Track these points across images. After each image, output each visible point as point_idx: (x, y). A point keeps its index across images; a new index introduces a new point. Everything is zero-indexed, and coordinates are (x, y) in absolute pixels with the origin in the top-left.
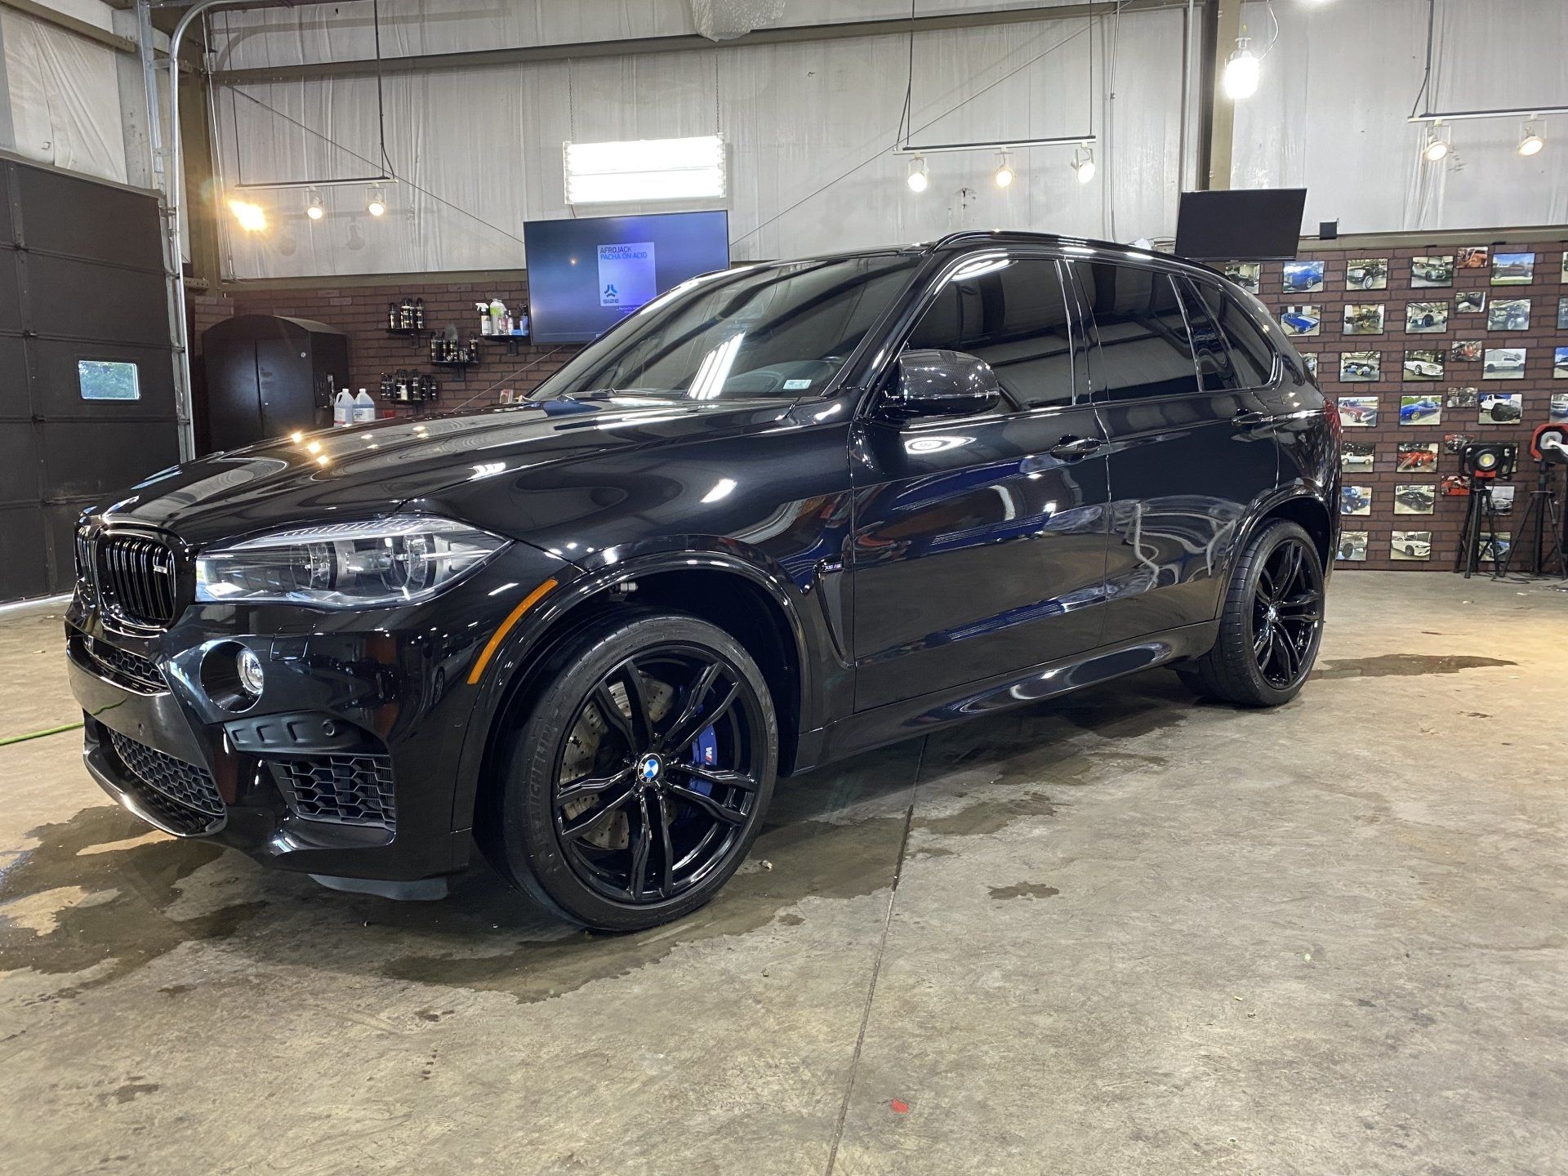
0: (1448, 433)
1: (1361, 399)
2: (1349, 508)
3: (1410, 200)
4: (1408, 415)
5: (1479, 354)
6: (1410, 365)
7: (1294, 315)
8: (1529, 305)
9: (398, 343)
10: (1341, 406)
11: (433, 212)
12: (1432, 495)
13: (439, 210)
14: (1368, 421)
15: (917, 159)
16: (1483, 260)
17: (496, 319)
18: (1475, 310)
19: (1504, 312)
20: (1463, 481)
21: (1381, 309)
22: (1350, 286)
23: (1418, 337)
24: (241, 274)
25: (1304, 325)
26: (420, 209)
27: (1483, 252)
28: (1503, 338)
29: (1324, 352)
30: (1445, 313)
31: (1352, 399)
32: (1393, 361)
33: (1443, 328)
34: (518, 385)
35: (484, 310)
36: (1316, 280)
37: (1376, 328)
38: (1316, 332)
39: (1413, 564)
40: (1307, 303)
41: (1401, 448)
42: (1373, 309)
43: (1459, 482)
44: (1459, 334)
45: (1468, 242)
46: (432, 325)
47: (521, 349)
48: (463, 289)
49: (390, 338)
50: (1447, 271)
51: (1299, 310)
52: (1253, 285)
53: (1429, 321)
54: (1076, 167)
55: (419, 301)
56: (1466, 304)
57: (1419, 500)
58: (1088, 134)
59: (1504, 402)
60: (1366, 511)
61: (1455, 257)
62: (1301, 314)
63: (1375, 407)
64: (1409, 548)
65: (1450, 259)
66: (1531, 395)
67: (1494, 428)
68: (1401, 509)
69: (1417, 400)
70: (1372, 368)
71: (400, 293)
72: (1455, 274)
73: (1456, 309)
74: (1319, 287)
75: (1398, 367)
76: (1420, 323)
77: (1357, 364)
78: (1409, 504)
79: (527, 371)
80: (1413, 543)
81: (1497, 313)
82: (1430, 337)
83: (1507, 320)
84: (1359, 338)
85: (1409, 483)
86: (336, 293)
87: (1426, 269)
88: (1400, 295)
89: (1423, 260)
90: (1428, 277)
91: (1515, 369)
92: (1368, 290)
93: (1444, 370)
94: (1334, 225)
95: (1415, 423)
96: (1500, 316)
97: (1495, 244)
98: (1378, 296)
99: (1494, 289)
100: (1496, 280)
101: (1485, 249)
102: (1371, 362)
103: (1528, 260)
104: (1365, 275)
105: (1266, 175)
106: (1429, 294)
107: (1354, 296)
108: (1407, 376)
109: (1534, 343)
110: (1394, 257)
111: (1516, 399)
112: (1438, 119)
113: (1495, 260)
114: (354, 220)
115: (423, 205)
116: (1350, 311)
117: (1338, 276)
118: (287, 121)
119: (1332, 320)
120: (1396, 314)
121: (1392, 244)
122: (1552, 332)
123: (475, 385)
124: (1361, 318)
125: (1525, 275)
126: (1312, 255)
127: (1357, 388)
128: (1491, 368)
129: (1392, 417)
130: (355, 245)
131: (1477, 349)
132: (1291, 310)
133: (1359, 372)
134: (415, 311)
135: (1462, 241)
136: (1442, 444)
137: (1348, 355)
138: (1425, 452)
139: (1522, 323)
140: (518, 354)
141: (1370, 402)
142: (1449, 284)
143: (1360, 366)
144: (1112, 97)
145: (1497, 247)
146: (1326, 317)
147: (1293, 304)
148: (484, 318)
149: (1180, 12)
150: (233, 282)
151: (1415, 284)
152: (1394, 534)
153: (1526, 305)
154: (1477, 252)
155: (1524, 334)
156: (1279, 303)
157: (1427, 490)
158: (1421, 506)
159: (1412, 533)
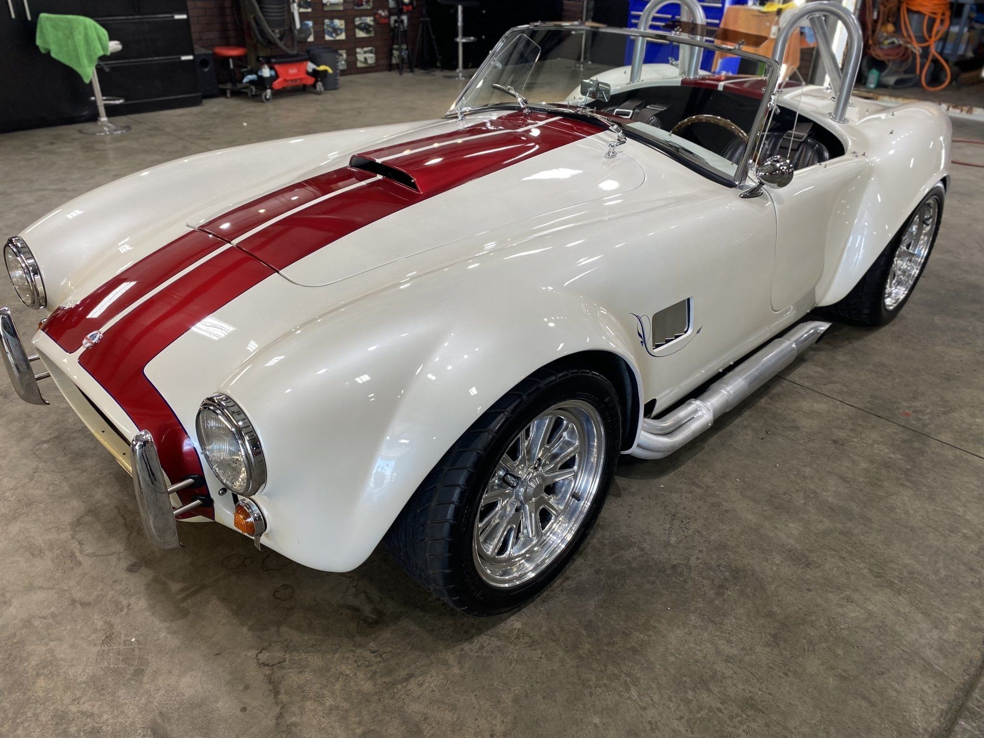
2: (334, 35)
12: (372, 23)
20: (385, 13)
39: (368, 69)
43: (383, 14)
57: (365, 28)
60: (342, 37)
64: (365, 59)
68: (360, 34)
78: (361, 29)
80: (367, 55)
85: (360, 16)
152: (358, 50)
157: (369, 20)
158: (368, 31)
159: (366, 49)
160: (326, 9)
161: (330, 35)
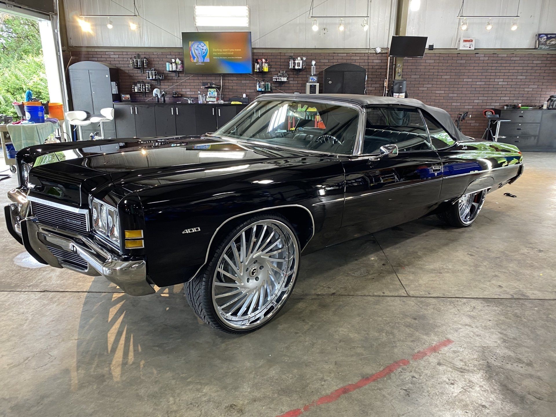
3: (453, 39)
9: (136, 72)
15: (315, 20)
24: (74, 45)
45: (469, 53)
47: (179, 74)
49: (133, 70)
54: (363, 26)
58: (367, 16)
79: (181, 82)
86: (113, 53)
88: (449, 68)
94: (433, 46)
97: (476, 54)
105: (414, 29)
106: (457, 68)
112: (465, 18)
121: (448, 53)
123: (163, 87)
126: (426, 55)
140: (179, 77)
144: (371, 2)
150: (72, 47)
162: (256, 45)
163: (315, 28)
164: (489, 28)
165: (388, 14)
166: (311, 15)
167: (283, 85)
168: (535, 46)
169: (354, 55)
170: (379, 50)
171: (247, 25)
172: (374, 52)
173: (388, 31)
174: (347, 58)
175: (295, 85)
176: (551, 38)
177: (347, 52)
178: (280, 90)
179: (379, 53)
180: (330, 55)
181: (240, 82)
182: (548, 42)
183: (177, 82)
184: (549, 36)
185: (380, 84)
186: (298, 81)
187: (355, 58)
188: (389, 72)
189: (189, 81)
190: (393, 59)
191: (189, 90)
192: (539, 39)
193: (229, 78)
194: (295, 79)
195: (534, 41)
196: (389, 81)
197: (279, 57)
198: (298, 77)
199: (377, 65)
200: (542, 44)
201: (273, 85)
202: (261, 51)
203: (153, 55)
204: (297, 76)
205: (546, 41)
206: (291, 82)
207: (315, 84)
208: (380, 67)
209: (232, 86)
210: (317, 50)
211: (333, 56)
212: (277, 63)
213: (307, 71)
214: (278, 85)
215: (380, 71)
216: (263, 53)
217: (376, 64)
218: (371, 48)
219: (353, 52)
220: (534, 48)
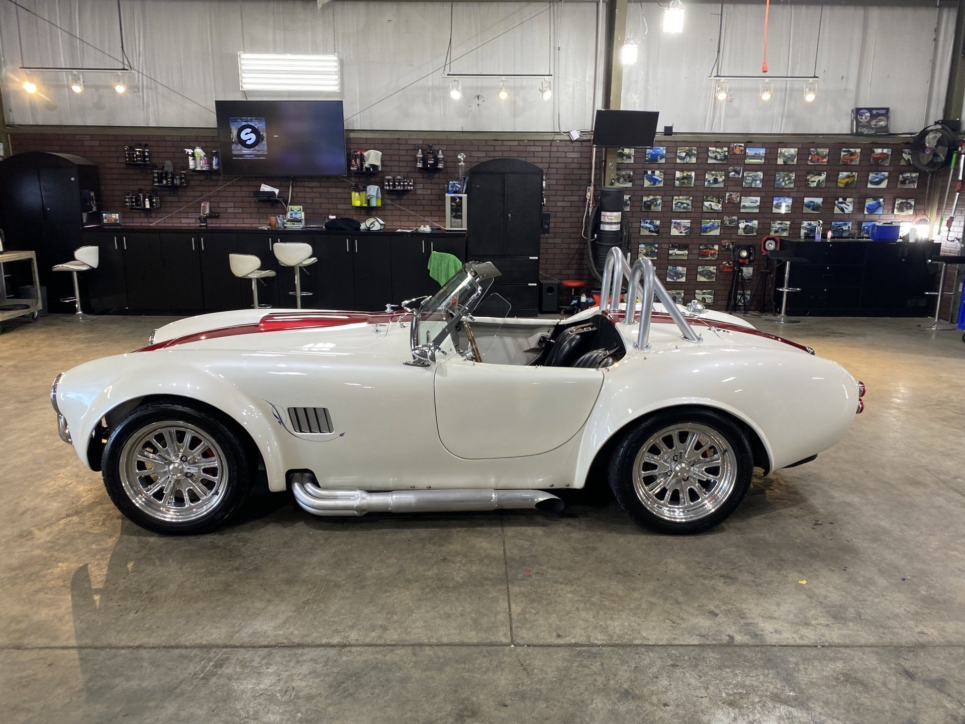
0: (723, 239)
1: (683, 221)
2: (675, 278)
3: (708, 116)
4: (705, 230)
5: (739, 199)
6: (706, 204)
7: (651, 175)
8: (762, 175)
9: (132, 171)
10: (673, 224)
11: (151, 89)
12: (715, 271)
13: (156, 88)
14: (685, 233)
15: (455, 81)
16: (742, 151)
17: (197, 159)
18: (737, 176)
19: (750, 178)
20: (729, 264)
21: (693, 174)
22: (678, 161)
23: (710, 189)
24: (18, 122)
25: (655, 181)
26: (143, 86)
27: (742, 146)
28: (750, 191)
29: (665, 196)
30: (723, 177)
31: (678, 221)
32: (698, 203)
33: (722, 185)
34: (212, 199)
35: (190, 153)
36: (662, 157)
37: (690, 184)
38: (661, 185)
40: (657, 169)
41: (701, 247)
42: (689, 173)
43: (727, 265)
44: (730, 188)
45: (737, 140)
46: (155, 161)
47: (214, 177)
48: (174, 140)
49: (126, 168)
50: (725, 156)
51: (653, 173)
52: (631, 158)
53: (716, 181)
54: (542, 91)
55: (146, 146)
56: (733, 173)
57: (708, 274)
58: (548, 74)
59: (750, 224)
60: (683, 280)
61: (729, 148)
62: (654, 175)
63: (689, 225)
64: (704, 298)
65: (726, 149)
66: (763, 221)
67: (745, 238)
68: (701, 279)
69: (708, 223)
70: (688, 205)
71: (133, 140)
72: (729, 157)
73: (728, 175)
74: (663, 161)
75: (700, 204)
76: (711, 182)
77: (681, 203)
78: (704, 276)
79: (218, 191)
80: (705, 296)
81: (748, 178)
82: (715, 189)
83: (752, 182)
84: (682, 189)
85: (703, 265)
86: (88, 137)
87: (715, 153)
88: (702, 168)
89: (713, 149)
90: (716, 158)
91: (755, 207)
92: (687, 163)
93: (722, 207)
94: (671, 128)
95: (708, 234)
96: (749, 180)
97: (747, 142)
98: (692, 167)
99: (747, 166)
100: (747, 161)
101: (743, 145)
102: (688, 202)
103: (762, 151)
104: (686, 155)
105: (638, 98)
106: (716, 166)
107: (680, 166)
108: (705, 209)
109: (763, 194)
110: (700, 147)
111: (755, 222)
112: (723, 79)
113: (747, 151)
114: (97, 91)
115: (145, 84)
116: (678, 174)
117: (671, 155)
118: (47, 23)
119: (669, 178)
120: (700, 177)
121: (699, 140)
122: (771, 189)
123: (184, 199)
124: (684, 178)
125: (761, 160)
126: (661, 143)
127: (681, 215)
128: (744, 207)
129: (696, 230)
130: (99, 106)
131: (738, 197)
132: (649, 172)
133: (682, 207)
134: (144, 152)
135: (732, 140)
136: (720, 245)
137: (677, 197)
138: (712, 249)
139: (759, 184)
140: (212, 181)
141: (686, 222)
142: (725, 162)
143: (682, 203)
144: (559, 50)
145: (748, 144)
146: (668, 177)
147: (650, 169)
148: (191, 158)
149: (595, 4)
150: (13, 126)
151: (710, 161)
152: (697, 291)
153: (760, 174)
154: (740, 146)
155: (760, 190)
156: (643, 168)
157: (712, 269)
158: (710, 277)
159: (705, 291)
160: (670, 258)
161: (672, 277)
162: (355, 123)
163: (456, 95)
164: (766, 96)
165: (590, 73)
166: (447, 72)
167: (405, 197)
168: (852, 129)
169: (532, 143)
170: (575, 136)
171: (336, 89)
172: (568, 138)
173: (592, 103)
174: (521, 149)
175: (426, 197)
176: (878, 115)
177: (519, 139)
178: (400, 205)
179: (576, 141)
180: (489, 143)
181: (325, 190)
182: (873, 123)
183: (210, 191)
184: (874, 112)
185: (580, 196)
186: (431, 189)
187: (532, 149)
188: (595, 175)
189: (232, 189)
190: (601, 152)
191: (232, 204)
192: (857, 117)
193: (306, 184)
194: (426, 186)
195: (849, 122)
196: (595, 190)
197: (396, 147)
198: (431, 183)
199: (573, 163)
200: (863, 126)
201: (386, 196)
202: (364, 135)
203: (165, 140)
204: (429, 181)
205: (869, 122)
206: (419, 192)
207: (460, 195)
208: (579, 165)
209: (312, 198)
210: (466, 134)
211: (494, 146)
212: (394, 158)
213: (447, 172)
214: (395, 197)
215: (579, 172)
216: (366, 139)
217: (571, 160)
218: (562, 130)
219: (530, 139)
220: (849, 132)
